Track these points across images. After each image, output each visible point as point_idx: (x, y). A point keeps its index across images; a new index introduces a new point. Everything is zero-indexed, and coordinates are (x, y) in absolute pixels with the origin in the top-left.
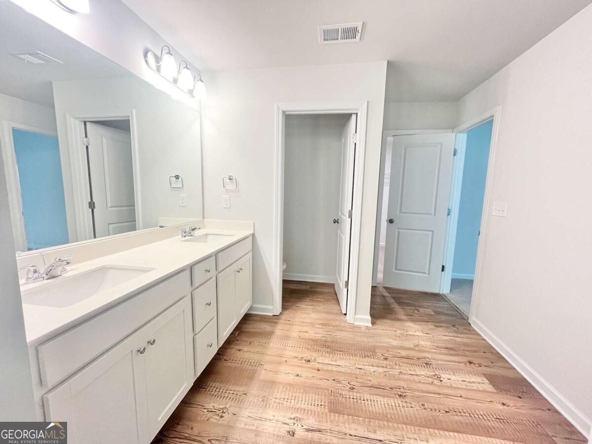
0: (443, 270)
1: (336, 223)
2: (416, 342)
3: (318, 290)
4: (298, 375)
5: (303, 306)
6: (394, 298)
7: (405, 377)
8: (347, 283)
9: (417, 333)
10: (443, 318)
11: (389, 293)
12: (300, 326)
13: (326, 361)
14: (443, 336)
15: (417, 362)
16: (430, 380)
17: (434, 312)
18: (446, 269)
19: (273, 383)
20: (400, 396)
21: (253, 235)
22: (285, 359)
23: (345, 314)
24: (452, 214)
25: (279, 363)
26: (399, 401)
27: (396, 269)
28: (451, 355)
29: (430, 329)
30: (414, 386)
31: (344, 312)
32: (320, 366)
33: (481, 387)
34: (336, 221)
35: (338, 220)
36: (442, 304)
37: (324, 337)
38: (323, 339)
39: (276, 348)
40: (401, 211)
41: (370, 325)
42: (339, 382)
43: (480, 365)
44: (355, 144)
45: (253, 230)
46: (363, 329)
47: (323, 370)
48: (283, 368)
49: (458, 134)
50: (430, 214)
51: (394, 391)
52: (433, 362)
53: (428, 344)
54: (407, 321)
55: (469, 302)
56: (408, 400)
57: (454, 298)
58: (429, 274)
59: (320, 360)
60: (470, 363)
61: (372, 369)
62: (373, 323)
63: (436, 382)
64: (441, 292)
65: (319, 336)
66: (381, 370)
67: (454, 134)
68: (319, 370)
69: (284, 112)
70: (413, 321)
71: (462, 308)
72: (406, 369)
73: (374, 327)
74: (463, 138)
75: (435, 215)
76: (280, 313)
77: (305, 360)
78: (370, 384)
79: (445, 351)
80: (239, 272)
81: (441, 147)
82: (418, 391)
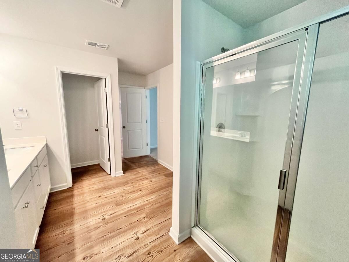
0: (147, 145)
1: (97, 131)
2: (142, 174)
3: (91, 169)
4: (97, 203)
5: (85, 178)
6: (129, 162)
7: (141, 185)
8: (109, 160)
9: (142, 171)
10: (150, 163)
11: (127, 160)
12: (88, 186)
13: (108, 193)
14: (150, 169)
15: (143, 179)
16: (148, 183)
17: (146, 162)
18: (148, 144)
19: (86, 211)
20: (140, 191)
21: (47, 145)
22: (87, 201)
23: (110, 174)
24: (148, 122)
25: (85, 204)
26: (141, 192)
27: (129, 149)
28: (154, 173)
29: (146, 168)
30: (143, 186)
31: (109, 173)
32: (105, 196)
33: (162, 178)
34: (97, 130)
35: (98, 129)
36: (148, 159)
37: (103, 186)
38: (103, 187)
39: (79, 199)
40: (128, 123)
41: (123, 174)
42: (117, 197)
43: (162, 173)
44: (106, 93)
45: (46, 141)
46: (120, 177)
47: (108, 197)
48: (88, 204)
49: (147, 90)
50: (140, 123)
51: (138, 190)
52: (149, 177)
53: (146, 173)
54: (137, 168)
55: (157, 155)
56: (143, 191)
57: (152, 155)
58: (142, 148)
59: (105, 194)
60: (159, 173)
61: (128, 188)
62: (124, 173)
63: (151, 182)
64: (147, 155)
65: (100, 187)
66: (132, 187)
67: (145, 90)
68: (106, 197)
69: (61, 72)
70: (140, 167)
71: (155, 158)
72: (141, 183)
73: (125, 174)
74: (148, 91)
75: (142, 123)
76: (72, 186)
77: (98, 197)
78: (129, 192)
79: (152, 173)
80: (46, 167)
81: (141, 95)
82: (145, 187)
